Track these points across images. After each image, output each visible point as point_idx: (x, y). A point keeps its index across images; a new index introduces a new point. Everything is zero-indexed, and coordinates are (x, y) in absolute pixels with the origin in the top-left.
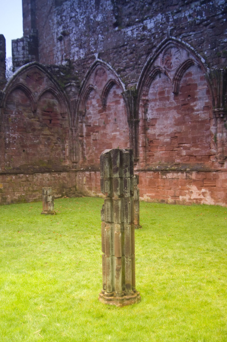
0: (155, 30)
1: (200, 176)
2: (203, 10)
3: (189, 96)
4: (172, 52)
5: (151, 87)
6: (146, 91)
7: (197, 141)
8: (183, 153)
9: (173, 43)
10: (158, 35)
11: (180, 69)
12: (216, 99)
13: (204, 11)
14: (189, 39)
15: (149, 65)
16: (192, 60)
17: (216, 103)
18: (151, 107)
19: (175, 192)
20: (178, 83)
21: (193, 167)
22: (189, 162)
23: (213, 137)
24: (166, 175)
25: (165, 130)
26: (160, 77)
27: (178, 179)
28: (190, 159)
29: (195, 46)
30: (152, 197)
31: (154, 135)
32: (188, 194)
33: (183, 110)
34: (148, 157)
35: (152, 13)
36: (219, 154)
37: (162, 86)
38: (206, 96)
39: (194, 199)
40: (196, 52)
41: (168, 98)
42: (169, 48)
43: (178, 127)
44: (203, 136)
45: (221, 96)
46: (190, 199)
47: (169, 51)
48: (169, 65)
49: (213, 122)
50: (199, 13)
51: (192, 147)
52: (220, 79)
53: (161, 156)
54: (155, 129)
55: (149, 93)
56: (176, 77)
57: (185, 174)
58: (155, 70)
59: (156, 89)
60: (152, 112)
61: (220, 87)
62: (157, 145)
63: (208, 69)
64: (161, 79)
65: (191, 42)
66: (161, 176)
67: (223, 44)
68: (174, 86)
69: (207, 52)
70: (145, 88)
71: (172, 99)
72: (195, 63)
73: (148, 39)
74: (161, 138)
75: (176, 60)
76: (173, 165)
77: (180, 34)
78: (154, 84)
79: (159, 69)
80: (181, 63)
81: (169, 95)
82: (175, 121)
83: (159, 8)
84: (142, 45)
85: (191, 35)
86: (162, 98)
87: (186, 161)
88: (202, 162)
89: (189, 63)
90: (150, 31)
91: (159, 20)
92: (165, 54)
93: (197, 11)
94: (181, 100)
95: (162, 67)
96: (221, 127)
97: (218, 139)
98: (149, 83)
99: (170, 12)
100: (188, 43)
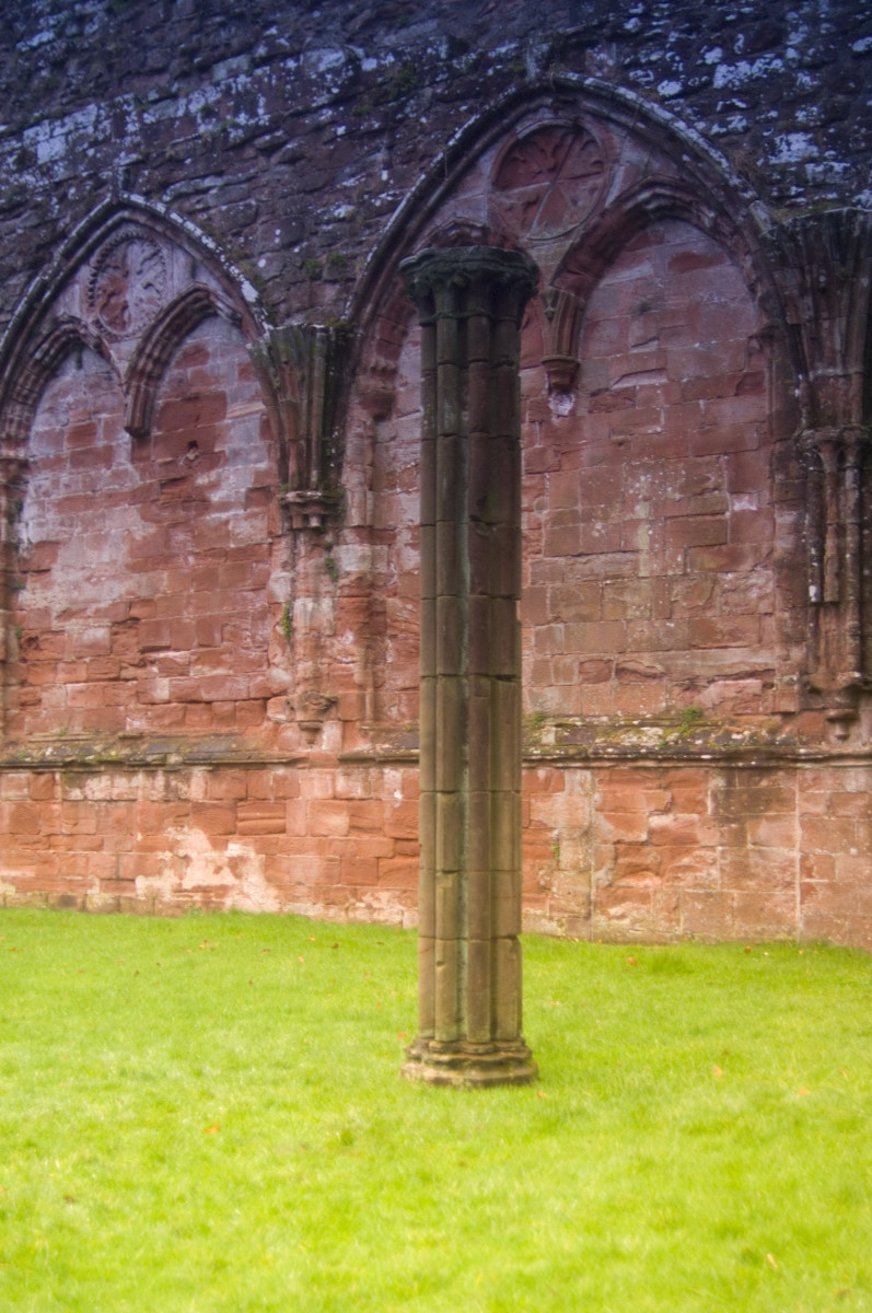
0: (66, 168)
1: (224, 787)
2: (260, 90)
3: (193, 445)
4: (129, 262)
5: (39, 410)
6: (20, 423)
7: (217, 636)
8: (159, 691)
9: (136, 222)
10: (77, 190)
11: (161, 329)
12: (293, 452)
13: (264, 95)
14: (198, 207)
15: (36, 313)
16: (208, 293)
17: (292, 466)
18: (36, 491)
19: (118, 862)
20: (151, 390)
21: (196, 749)
22: (184, 729)
23: (280, 616)
24: (81, 787)
25: (89, 591)
26: (80, 365)
27: (134, 800)
28: (188, 717)
29: (224, 234)
30: (22, 885)
31: (46, 611)
32: (173, 866)
33: (164, 506)
34: (15, 711)
35: (64, 100)
36: (300, 690)
37: (86, 402)
38: (259, 443)
39: (197, 889)
40: (223, 258)
41: (107, 456)
42: (117, 244)
43: (144, 578)
44: (243, 615)
45: (314, 438)
46: (179, 890)
47: (119, 253)
48: (117, 312)
49: (282, 552)
50: (246, 102)
51: (197, 661)
52: (311, 369)
53: (70, 704)
54: (48, 586)
55: (32, 434)
56: (141, 364)
57: (160, 780)
58: (57, 333)
59: (63, 418)
60: (40, 516)
61: (310, 403)
62: (56, 655)
63: (266, 326)
64: (82, 372)
65: (205, 216)
66: (65, 792)
67: (330, 227)
68: (129, 400)
69: (269, 261)
70: (17, 413)
71: (123, 460)
72: (220, 305)
73: (37, 206)
74: (72, 626)
75: (144, 295)
76: (114, 743)
77: (164, 186)
78: (54, 397)
79: (74, 331)
80: (165, 303)
81: (114, 444)
82: (131, 552)
83: (92, 85)
84: (14, 231)
85: (206, 191)
86: (83, 453)
87: (170, 725)
88: (236, 729)
89: (198, 305)
90: (46, 171)
91: (85, 127)
92: (100, 268)
93: (238, 92)
94: (160, 460)
95: (88, 319)
96: (311, 571)
97: (300, 623)
98: (31, 391)
99: (128, 97)
100: (193, 222)
